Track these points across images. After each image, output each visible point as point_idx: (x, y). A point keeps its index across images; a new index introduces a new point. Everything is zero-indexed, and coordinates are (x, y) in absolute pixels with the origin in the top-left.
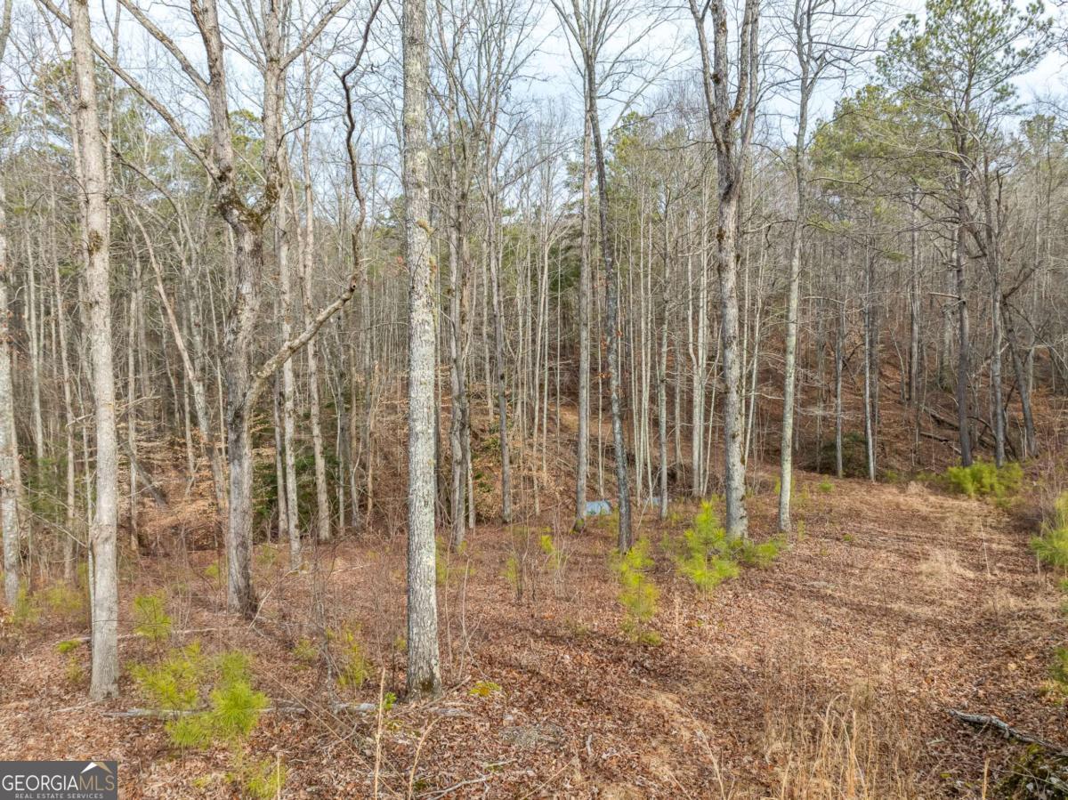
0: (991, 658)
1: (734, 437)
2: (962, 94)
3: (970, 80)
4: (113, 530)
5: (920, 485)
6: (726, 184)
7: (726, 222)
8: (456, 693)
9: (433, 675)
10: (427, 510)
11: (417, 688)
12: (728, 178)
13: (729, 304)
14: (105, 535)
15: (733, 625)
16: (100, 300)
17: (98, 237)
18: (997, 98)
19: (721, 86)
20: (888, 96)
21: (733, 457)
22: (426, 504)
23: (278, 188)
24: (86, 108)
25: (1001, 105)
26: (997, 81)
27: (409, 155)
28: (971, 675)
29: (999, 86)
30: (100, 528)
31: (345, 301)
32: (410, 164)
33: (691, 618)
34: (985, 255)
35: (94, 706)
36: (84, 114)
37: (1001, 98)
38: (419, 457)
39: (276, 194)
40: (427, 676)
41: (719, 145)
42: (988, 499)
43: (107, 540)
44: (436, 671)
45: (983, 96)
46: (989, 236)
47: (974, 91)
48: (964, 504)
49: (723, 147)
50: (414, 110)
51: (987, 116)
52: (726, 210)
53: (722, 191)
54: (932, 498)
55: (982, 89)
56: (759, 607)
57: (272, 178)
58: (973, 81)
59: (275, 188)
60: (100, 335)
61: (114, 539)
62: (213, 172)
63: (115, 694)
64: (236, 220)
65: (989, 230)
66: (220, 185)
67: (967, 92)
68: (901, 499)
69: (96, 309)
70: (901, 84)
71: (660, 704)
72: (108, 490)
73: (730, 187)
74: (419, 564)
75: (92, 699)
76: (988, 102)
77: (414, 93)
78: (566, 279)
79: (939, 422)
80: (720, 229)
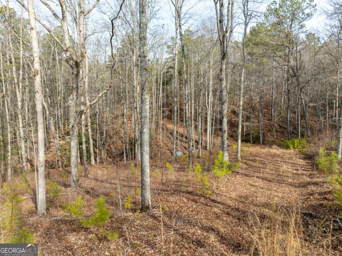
0: (305, 196)
1: (225, 132)
2: (290, 26)
3: (292, 22)
4: (44, 163)
5: (276, 146)
6: (223, 54)
7: (223, 66)
8: (155, 210)
9: (149, 204)
10: (147, 155)
11: (145, 208)
12: (224, 52)
13: (224, 91)
14: (41, 164)
15: (229, 188)
16: (38, 91)
17: (37, 71)
18: (300, 28)
19: (222, 24)
20: (266, 26)
21: (225, 138)
22: (147, 153)
23: (85, 54)
24: (33, 29)
25: (301, 30)
26: (300, 22)
27: (141, 47)
28: (300, 201)
29: (301, 24)
30: (40, 162)
31: (108, 90)
32: (142, 50)
33: (217, 186)
34: (295, 76)
35: (39, 217)
36: (32, 31)
37: (301, 28)
38: (145, 139)
39: (84, 56)
40: (148, 205)
41: (221, 42)
42: (296, 150)
43: (42, 166)
44: (150, 203)
45: (296, 27)
46: (297, 70)
47: (293, 26)
48: (289, 151)
49: (222, 43)
50: (143, 34)
51: (297, 33)
52: (223, 62)
53: (222, 56)
54: (280, 150)
55: (295, 25)
56: (236, 183)
57: (82, 50)
58: (293, 22)
59: (83, 54)
60: (39, 102)
61: (44, 166)
62: (64, 48)
63: (45, 214)
64: (72, 64)
65: (297, 68)
66: (66, 53)
67: (291, 25)
68: (271, 150)
69: (37, 93)
70: (271, 23)
71: (215, 211)
72: (42, 150)
73: (224, 55)
74: (145, 171)
75: (38, 215)
76: (297, 29)
77: (143, 28)
78: (167, 82)
79: (280, 126)
80: (221, 68)
